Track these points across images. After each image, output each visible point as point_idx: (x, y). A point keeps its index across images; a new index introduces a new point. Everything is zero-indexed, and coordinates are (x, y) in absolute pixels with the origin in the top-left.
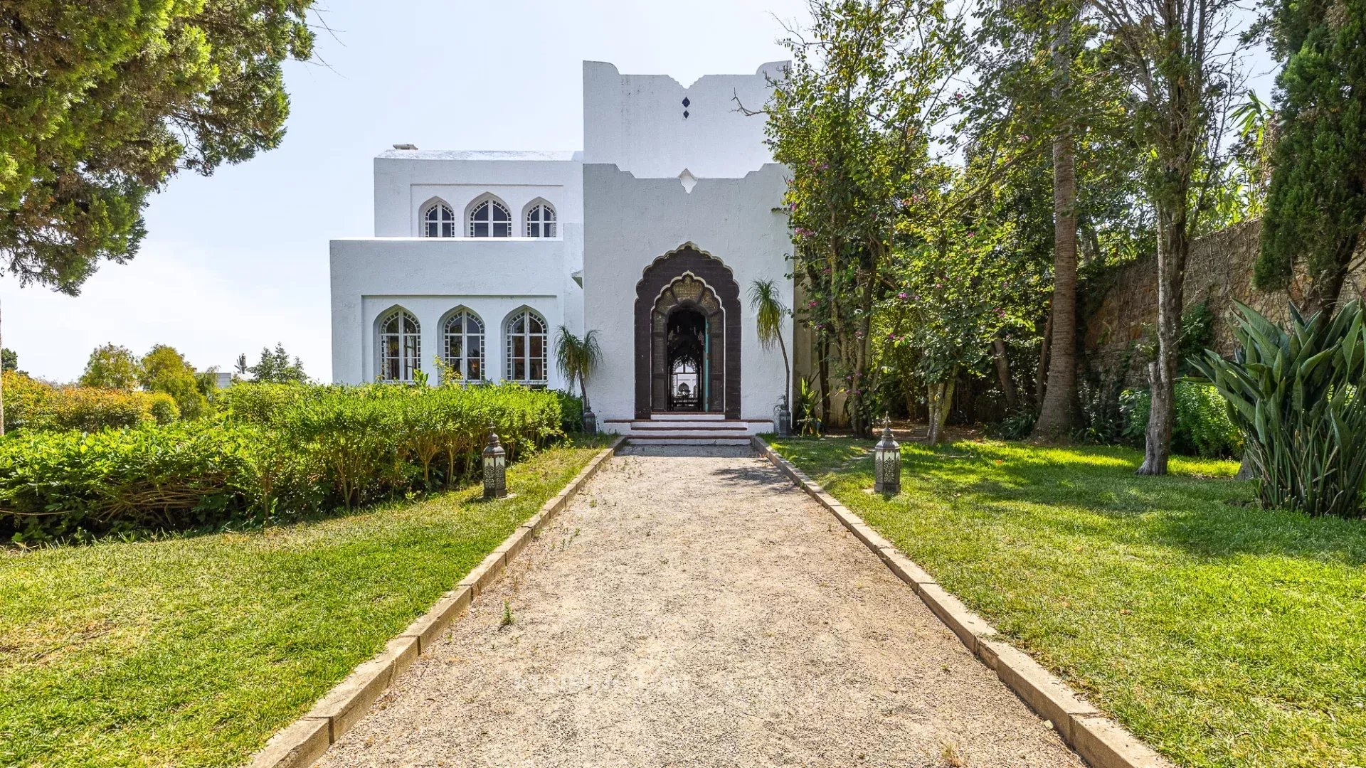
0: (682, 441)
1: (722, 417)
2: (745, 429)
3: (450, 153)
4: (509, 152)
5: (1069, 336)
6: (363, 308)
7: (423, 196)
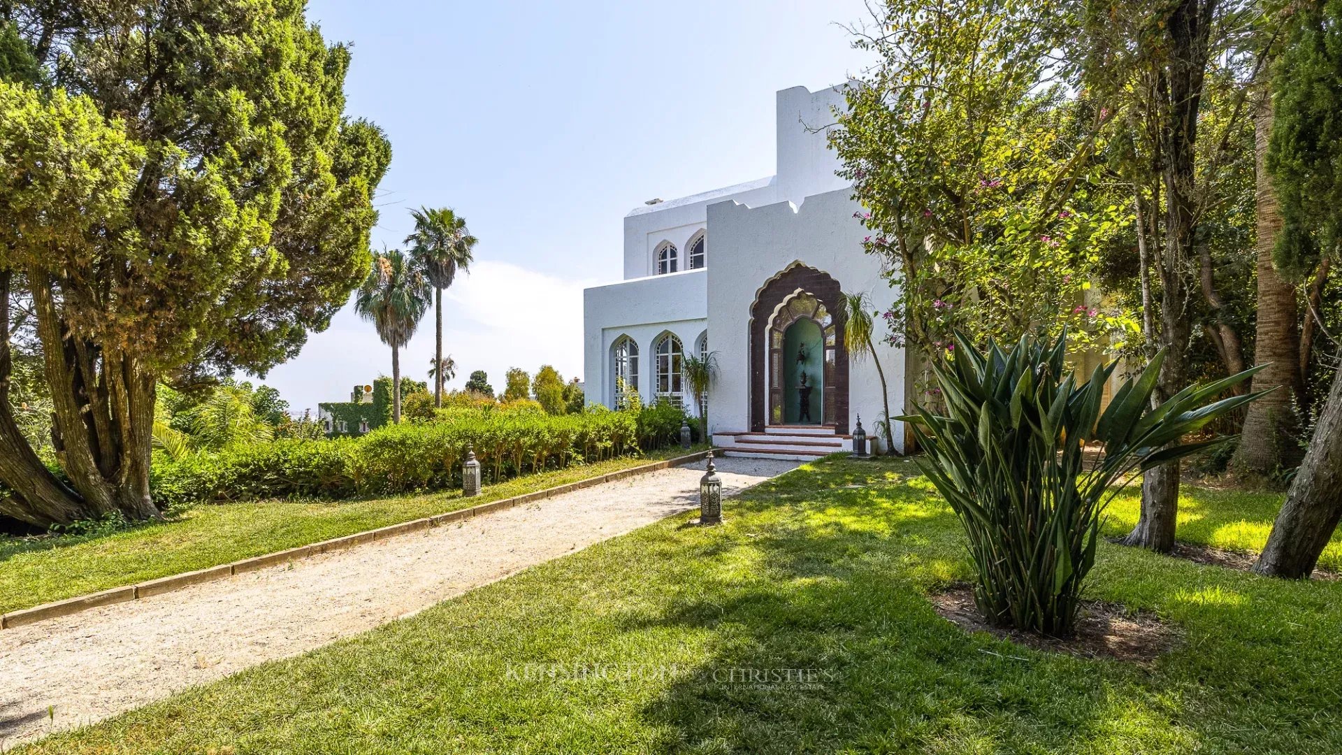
0: (771, 456)
1: (832, 432)
2: (840, 445)
3: (675, 201)
4: (719, 190)
5: (1280, 328)
6: (603, 336)
7: (655, 241)
